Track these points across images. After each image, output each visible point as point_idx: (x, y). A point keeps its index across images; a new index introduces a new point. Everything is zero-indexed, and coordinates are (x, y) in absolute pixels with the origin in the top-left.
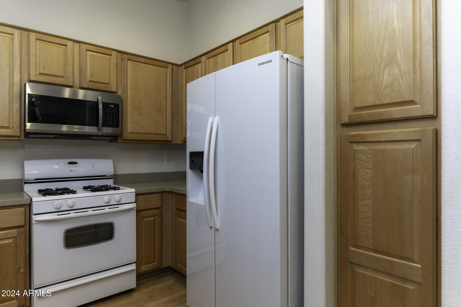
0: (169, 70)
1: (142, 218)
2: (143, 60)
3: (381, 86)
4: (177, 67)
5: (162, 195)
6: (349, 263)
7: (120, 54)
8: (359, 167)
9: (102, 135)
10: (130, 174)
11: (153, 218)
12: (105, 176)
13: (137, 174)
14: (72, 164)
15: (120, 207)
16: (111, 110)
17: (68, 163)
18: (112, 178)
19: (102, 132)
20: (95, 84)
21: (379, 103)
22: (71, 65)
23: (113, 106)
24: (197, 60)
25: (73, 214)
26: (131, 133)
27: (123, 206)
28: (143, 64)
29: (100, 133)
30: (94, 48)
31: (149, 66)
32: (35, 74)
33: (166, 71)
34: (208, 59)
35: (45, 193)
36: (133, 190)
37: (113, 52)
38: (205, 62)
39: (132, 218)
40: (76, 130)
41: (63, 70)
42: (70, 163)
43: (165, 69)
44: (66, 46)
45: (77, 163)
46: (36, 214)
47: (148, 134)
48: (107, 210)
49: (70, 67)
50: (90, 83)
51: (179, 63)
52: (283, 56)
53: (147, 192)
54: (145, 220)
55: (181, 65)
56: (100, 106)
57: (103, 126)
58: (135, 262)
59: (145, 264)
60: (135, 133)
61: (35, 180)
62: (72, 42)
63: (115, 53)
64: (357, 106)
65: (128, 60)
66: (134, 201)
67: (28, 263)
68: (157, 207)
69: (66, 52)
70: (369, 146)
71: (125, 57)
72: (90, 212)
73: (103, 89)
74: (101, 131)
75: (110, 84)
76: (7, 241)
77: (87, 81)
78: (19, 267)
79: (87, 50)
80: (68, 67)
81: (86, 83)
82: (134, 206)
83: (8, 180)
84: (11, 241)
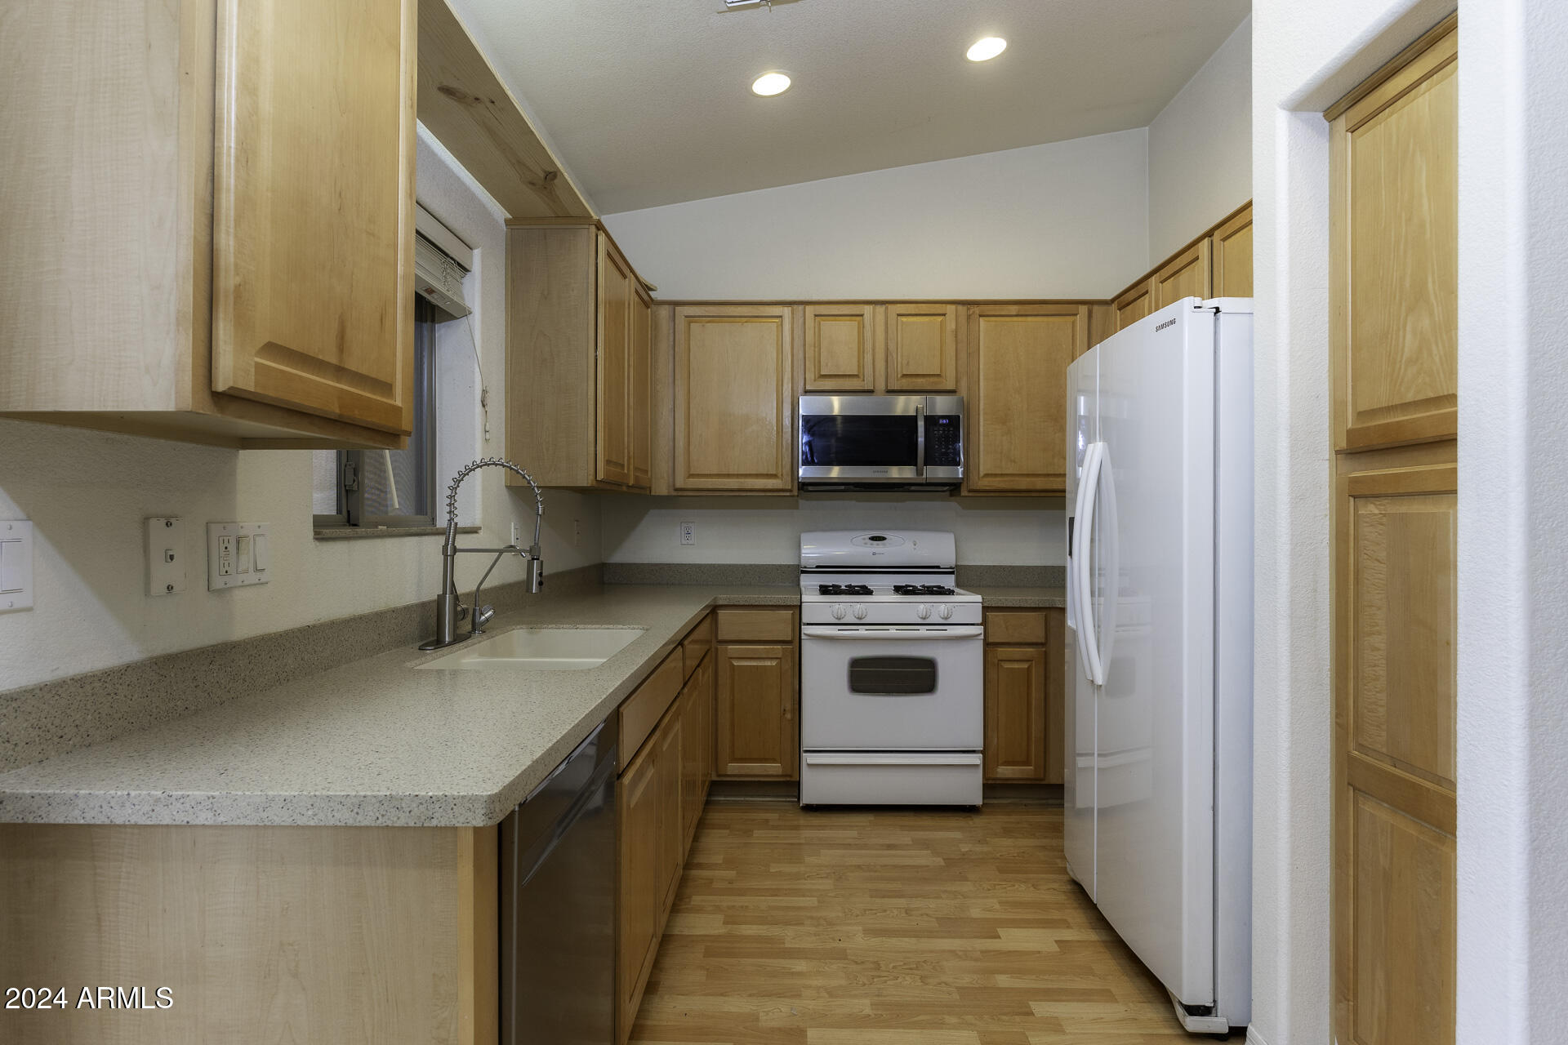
0: (1081, 320)
1: (999, 660)
2: (1014, 309)
3: (1401, 361)
4: (1103, 308)
5: (1046, 616)
6: (1351, 788)
7: (965, 308)
8: (1366, 557)
9: (924, 481)
10: (994, 566)
11: (1025, 666)
12: (938, 567)
13: (1013, 568)
14: (876, 540)
15: (950, 630)
16: (944, 430)
17: (870, 538)
18: (952, 573)
19: (924, 476)
20: (914, 380)
21: (1397, 401)
22: (871, 351)
23: (947, 422)
24: (1141, 288)
25: (862, 632)
26: (987, 475)
27: (955, 628)
28: (1015, 319)
29: (922, 479)
30: (911, 309)
31: (1029, 319)
32: (813, 378)
33: (1074, 323)
34: (1162, 282)
35: (824, 590)
36: (979, 598)
37: (949, 306)
38: (1157, 290)
39: (973, 655)
40: (876, 475)
41: (857, 363)
42: (873, 539)
43: (1071, 319)
44: (862, 315)
45: (886, 539)
46: (808, 624)
47: (1028, 475)
48: (923, 632)
49: (869, 353)
50: (904, 380)
51: (1109, 297)
52: (1204, 306)
53: (1010, 605)
54: (1007, 665)
55: (1113, 301)
56: (921, 424)
57: (926, 464)
58: (981, 752)
59: (1007, 763)
60: (996, 475)
61: (817, 567)
62: (871, 307)
63: (953, 307)
64: (1362, 410)
65: (980, 316)
66: (980, 621)
67: (797, 706)
68: (1034, 641)
69: (861, 328)
70: (1384, 505)
71: (974, 312)
72: (893, 632)
73: (929, 388)
74: (922, 475)
75: (943, 374)
76: (768, 663)
77: (899, 376)
78: (785, 710)
79: (898, 315)
80: (865, 355)
81: (898, 380)
82: (980, 632)
83: (780, 566)
84: (774, 663)
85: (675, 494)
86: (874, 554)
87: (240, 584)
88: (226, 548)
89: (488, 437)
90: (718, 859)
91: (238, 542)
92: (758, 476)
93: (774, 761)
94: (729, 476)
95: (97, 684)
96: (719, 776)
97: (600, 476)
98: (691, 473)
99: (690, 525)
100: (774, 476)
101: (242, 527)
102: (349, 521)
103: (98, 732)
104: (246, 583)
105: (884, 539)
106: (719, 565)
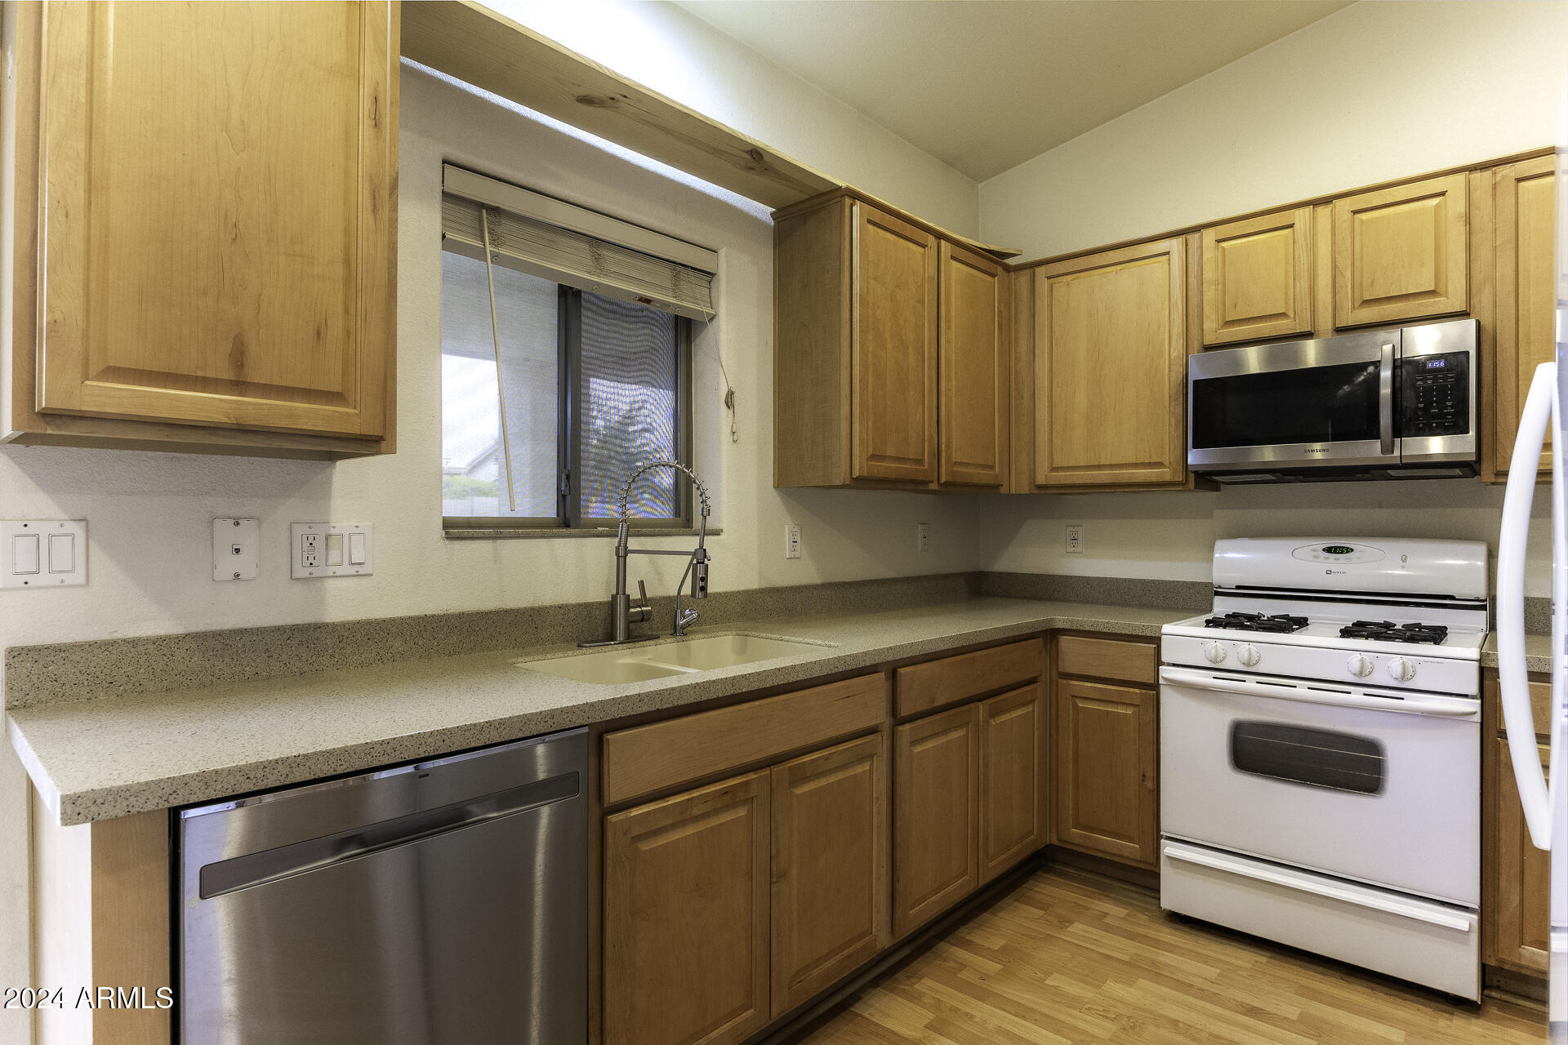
7: (1488, 174)
9: (1399, 463)
12: (1452, 598)
14: (1335, 552)
15: (1407, 700)
16: (1435, 379)
17: (1323, 550)
18: (1481, 608)
19: (1397, 453)
20: (1384, 306)
22: (1306, 275)
23: (1442, 364)
25: (1251, 684)
27: (1411, 696)
29: (1393, 459)
30: (1378, 197)
32: (1215, 327)
36: (1473, 653)
37: (1453, 179)
40: (1318, 456)
41: (1284, 295)
42: (1329, 550)
44: (1292, 226)
45: (1352, 550)
46: (1169, 665)
48: (1357, 697)
49: (1302, 282)
50: (1366, 310)
56: (1386, 374)
57: (1400, 436)
58: (1476, 911)
61: (1238, 587)
62: (1308, 210)
63: (1462, 177)
65: (1519, 180)
66: (1473, 692)
69: (1291, 244)
72: (1301, 690)
73: (1414, 314)
74: (1392, 452)
75: (1441, 290)
76: (1121, 710)
77: (1357, 304)
78: (1144, 776)
79: (1355, 212)
80: (1297, 283)
81: (1354, 308)
82: (1474, 710)
83: (1193, 584)
84: (1130, 712)
85: (1036, 492)
86: (1329, 572)
87: (331, 574)
88: (311, 544)
89: (735, 438)
90: (996, 943)
91: (327, 539)
92: (1136, 465)
93: (1131, 840)
94: (1100, 467)
95: (152, 647)
96: (1059, 840)
97: (856, 474)
98: (1054, 466)
99: (1077, 529)
100: (1160, 464)
101: (334, 527)
102: (565, 523)
103: (152, 683)
104: (337, 574)
105: (1349, 550)
106: (1112, 579)
